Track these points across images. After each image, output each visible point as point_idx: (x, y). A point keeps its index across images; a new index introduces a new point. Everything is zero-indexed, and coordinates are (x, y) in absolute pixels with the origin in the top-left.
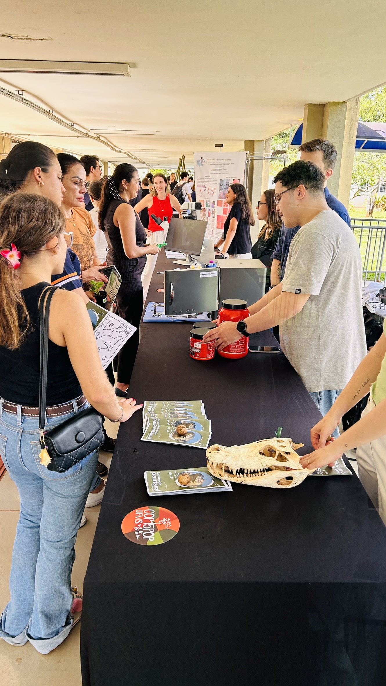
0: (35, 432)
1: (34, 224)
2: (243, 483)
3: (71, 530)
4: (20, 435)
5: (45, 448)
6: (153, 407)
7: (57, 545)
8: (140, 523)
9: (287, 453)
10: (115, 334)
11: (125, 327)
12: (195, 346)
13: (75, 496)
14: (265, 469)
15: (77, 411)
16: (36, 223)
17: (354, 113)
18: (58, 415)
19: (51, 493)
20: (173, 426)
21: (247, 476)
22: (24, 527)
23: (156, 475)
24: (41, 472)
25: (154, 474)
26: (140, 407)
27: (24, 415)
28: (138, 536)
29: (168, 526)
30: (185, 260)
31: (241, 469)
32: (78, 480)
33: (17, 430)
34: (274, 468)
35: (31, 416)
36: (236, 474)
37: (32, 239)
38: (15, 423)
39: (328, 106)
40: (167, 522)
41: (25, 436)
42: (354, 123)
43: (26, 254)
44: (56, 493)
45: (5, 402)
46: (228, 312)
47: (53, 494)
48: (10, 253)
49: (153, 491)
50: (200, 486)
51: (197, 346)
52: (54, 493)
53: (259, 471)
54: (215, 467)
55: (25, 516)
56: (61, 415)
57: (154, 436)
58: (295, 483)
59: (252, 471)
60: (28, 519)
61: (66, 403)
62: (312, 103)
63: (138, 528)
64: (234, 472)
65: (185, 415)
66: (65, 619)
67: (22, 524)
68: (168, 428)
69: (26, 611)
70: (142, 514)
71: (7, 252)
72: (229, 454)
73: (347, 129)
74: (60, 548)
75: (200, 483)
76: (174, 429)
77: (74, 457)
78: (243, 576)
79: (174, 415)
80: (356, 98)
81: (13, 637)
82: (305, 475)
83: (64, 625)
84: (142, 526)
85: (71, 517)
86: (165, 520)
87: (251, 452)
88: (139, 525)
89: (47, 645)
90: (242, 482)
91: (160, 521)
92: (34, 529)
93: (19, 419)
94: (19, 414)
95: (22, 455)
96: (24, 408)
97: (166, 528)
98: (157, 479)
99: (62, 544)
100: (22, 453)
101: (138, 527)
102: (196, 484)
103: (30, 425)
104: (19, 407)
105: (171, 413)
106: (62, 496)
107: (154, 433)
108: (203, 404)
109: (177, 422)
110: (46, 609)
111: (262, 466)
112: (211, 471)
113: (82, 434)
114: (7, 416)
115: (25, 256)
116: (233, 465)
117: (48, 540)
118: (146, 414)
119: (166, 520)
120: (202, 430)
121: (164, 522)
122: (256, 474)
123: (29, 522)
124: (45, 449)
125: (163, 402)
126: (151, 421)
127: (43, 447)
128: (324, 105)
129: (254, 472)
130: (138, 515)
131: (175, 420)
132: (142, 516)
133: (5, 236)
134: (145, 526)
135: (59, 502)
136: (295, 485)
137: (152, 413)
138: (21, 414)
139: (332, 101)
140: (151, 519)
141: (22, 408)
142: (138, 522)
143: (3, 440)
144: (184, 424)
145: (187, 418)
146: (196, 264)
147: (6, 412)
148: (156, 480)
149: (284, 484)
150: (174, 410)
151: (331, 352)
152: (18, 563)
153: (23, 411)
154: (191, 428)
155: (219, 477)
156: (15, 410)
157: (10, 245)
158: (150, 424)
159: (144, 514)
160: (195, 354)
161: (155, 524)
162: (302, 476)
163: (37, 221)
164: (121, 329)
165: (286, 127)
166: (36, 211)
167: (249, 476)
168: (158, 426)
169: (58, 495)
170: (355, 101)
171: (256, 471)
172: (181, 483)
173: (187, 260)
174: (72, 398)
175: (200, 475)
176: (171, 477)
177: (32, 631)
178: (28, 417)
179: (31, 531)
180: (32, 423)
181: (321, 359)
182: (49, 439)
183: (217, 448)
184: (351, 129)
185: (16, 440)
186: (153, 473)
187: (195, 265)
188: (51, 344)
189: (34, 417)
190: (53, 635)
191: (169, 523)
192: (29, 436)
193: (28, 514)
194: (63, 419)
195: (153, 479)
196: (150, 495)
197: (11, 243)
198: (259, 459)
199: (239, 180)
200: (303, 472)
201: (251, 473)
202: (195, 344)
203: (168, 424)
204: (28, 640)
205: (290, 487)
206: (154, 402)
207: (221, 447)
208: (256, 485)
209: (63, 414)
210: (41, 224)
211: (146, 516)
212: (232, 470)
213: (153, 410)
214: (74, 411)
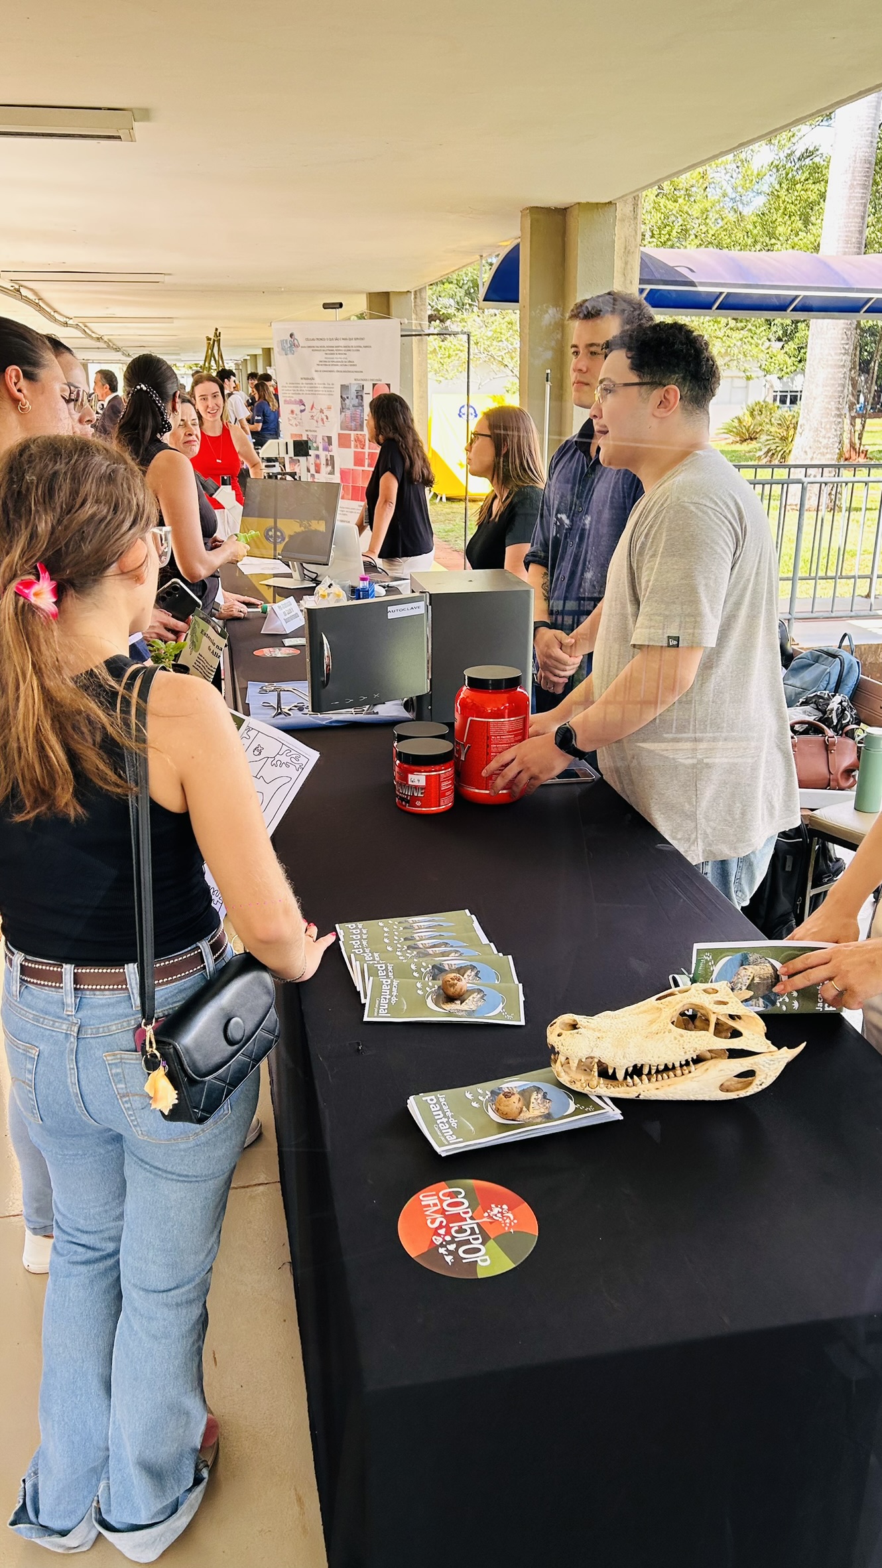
0: (114, 1028)
1: (90, 512)
2: (641, 1097)
3: (202, 1257)
4: (72, 1040)
5: (161, 1067)
6: (362, 937)
7: (170, 1299)
8: (440, 1227)
9: (732, 1017)
10: (269, 772)
11: (293, 752)
12: (410, 783)
13: (213, 1173)
14: (690, 1060)
15: (212, 969)
16: (95, 508)
17: (630, 230)
18: (168, 982)
19: (151, 1172)
20: (427, 979)
21: (649, 1080)
22: (69, 1262)
23: (438, 1102)
24: (135, 1126)
25: (432, 1100)
26: (329, 939)
27: (80, 989)
28: (449, 1259)
29: (510, 1224)
30: (290, 576)
31: (635, 1066)
32: (224, 1136)
33: (64, 1027)
34: (708, 1055)
35: (100, 990)
36: (625, 1078)
37: (87, 548)
38: (58, 1010)
39: (575, 212)
40: (502, 1213)
41: (88, 1040)
42: (632, 251)
43: (73, 585)
44: (166, 1171)
45: (26, 960)
46: (480, 697)
47: (156, 1174)
48: (36, 588)
49: (446, 1143)
50: (548, 1117)
51: (416, 780)
52: (160, 1173)
53: (677, 1065)
54: (574, 1069)
55: (69, 1234)
56: (176, 980)
57: (391, 1009)
58: (759, 1083)
59: (661, 1068)
60: (78, 1241)
61: (186, 950)
62: (539, 205)
63: (441, 1240)
64: (620, 1075)
65: (442, 949)
66: (193, 1471)
67: (62, 1255)
68: (419, 985)
69: (90, 1467)
70: (437, 1201)
71: (29, 585)
72: (604, 1035)
73: (618, 264)
74: (178, 1305)
75: (544, 1111)
76: (434, 985)
77: (225, 1082)
78: (726, 1320)
79: (418, 950)
80: (634, 194)
81: (63, 1533)
82: (781, 1063)
83: (191, 1484)
84: (448, 1233)
85: (203, 1226)
86: (496, 1210)
87: (652, 1022)
88: (442, 1231)
89: (153, 1539)
90: (638, 1097)
91: (486, 1214)
92: (96, 1265)
93: (70, 1000)
94: (69, 988)
95: (83, 1088)
96: (80, 971)
97: (507, 1228)
98: (444, 1113)
99: (183, 1294)
100: (82, 1083)
101: (439, 1235)
102: (537, 1113)
103: (98, 1012)
104: (68, 970)
105: (409, 948)
106: (181, 1179)
107: (390, 999)
108: (473, 916)
109: (434, 967)
110: (149, 1455)
111: (685, 1053)
112: (565, 1080)
113: (237, 1023)
114: (32, 995)
115: (71, 592)
116: (618, 1060)
117: (147, 1288)
118: (352, 955)
119: (500, 1210)
120: (496, 982)
121: (496, 1215)
122: (671, 1074)
123: (81, 1249)
124: (160, 1073)
125: (381, 923)
126: (373, 972)
127: (151, 1065)
128: (566, 209)
129: (666, 1069)
130: (429, 1206)
131: (427, 965)
132: (439, 1207)
133: (22, 543)
134: (457, 1232)
135: (174, 1192)
136: (760, 1088)
137: (364, 952)
138: (73, 986)
139: (583, 201)
140: (464, 1213)
141: (74, 973)
142: (437, 1224)
143: (27, 1056)
144: (452, 971)
145: (453, 954)
146: (331, 584)
147: (29, 985)
148: (442, 1116)
149: (733, 1088)
150: (412, 939)
151: (720, 775)
152: (64, 1352)
153: (77, 979)
154: (470, 978)
155: (586, 1090)
156: (59, 978)
157: (36, 567)
158: (371, 978)
159: (441, 1201)
160: (412, 801)
161: (478, 1224)
162: (775, 1066)
163: (96, 502)
164: (284, 759)
165: (469, 261)
166: (91, 475)
167: (653, 1079)
168: (392, 982)
169: (170, 1176)
170: (630, 199)
171: (670, 1067)
172: (504, 1115)
173: (296, 575)
174: (200, 939)
175: (538, 1089)
176: (474, 1104)
177: (114, 1512)
178: (92, 993)
179: (88, 1271)
180: (103, 1006)
181: (698, 792)
182: (170, 1044)
183: (572, 1022)
184: (626, 263)
185: (62, 1053)
186: (428, 1098)
187: (329, 587)
188: (157, 810)
189: (107, 993)
190: (167, 1515)
191: (508, 1217)
192: (98, 1040)
193: (78, 1230)
194: (180, 991)
195: (434, 1113)
196: (443, 1155)
197: (36, 561)
198: (675, 1039)
199: (389, 385)
200: (780, 1056)
201: (658, 1072)
202: (410, 776)
203: (415, 974)
204: (100, 1533)
205: (748, 1094)
206: (360, 925)
207: (580, 1019)
208: (671, 1099)
209: (181, 978)
210: (105, 511)
211: (449, 1205)
212: (615, 1069)
213: (364, 943)
214: (204, 967)
